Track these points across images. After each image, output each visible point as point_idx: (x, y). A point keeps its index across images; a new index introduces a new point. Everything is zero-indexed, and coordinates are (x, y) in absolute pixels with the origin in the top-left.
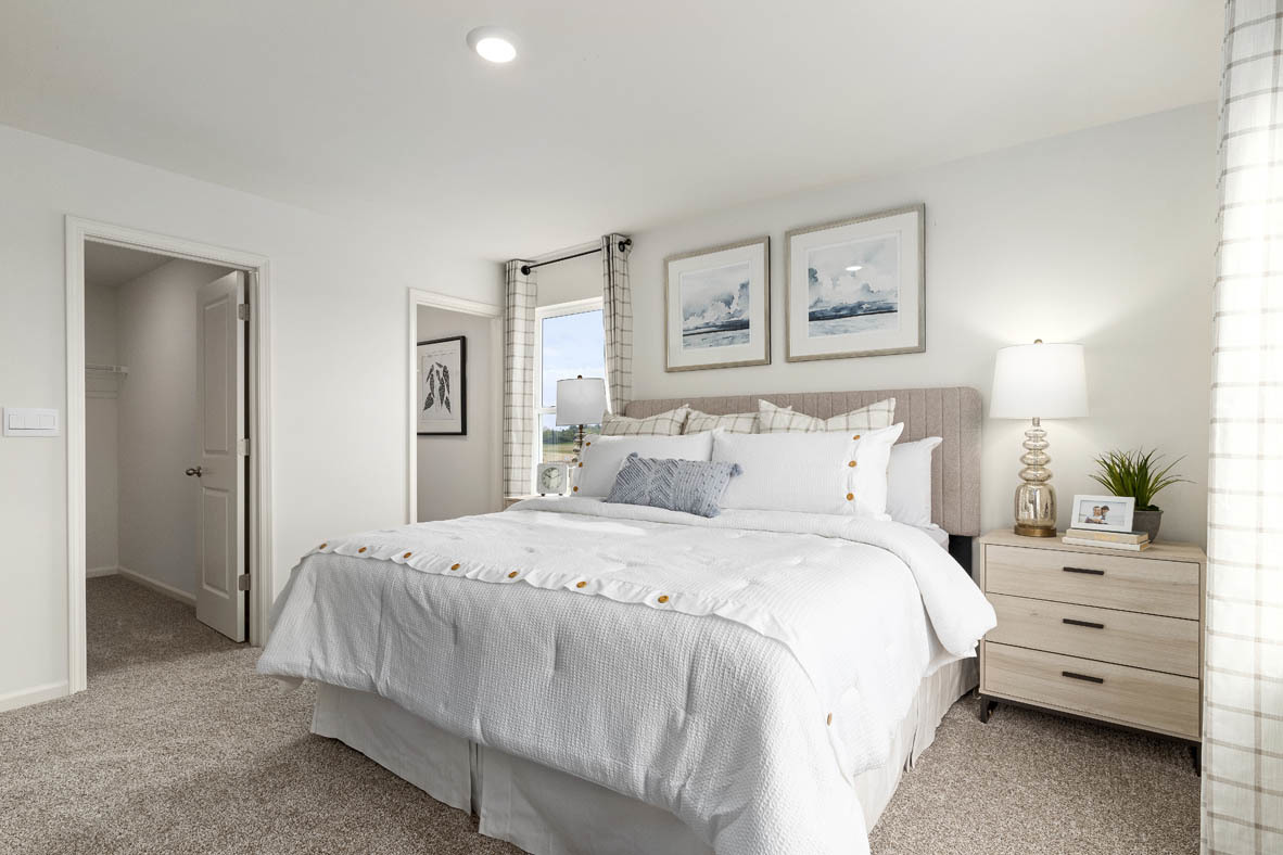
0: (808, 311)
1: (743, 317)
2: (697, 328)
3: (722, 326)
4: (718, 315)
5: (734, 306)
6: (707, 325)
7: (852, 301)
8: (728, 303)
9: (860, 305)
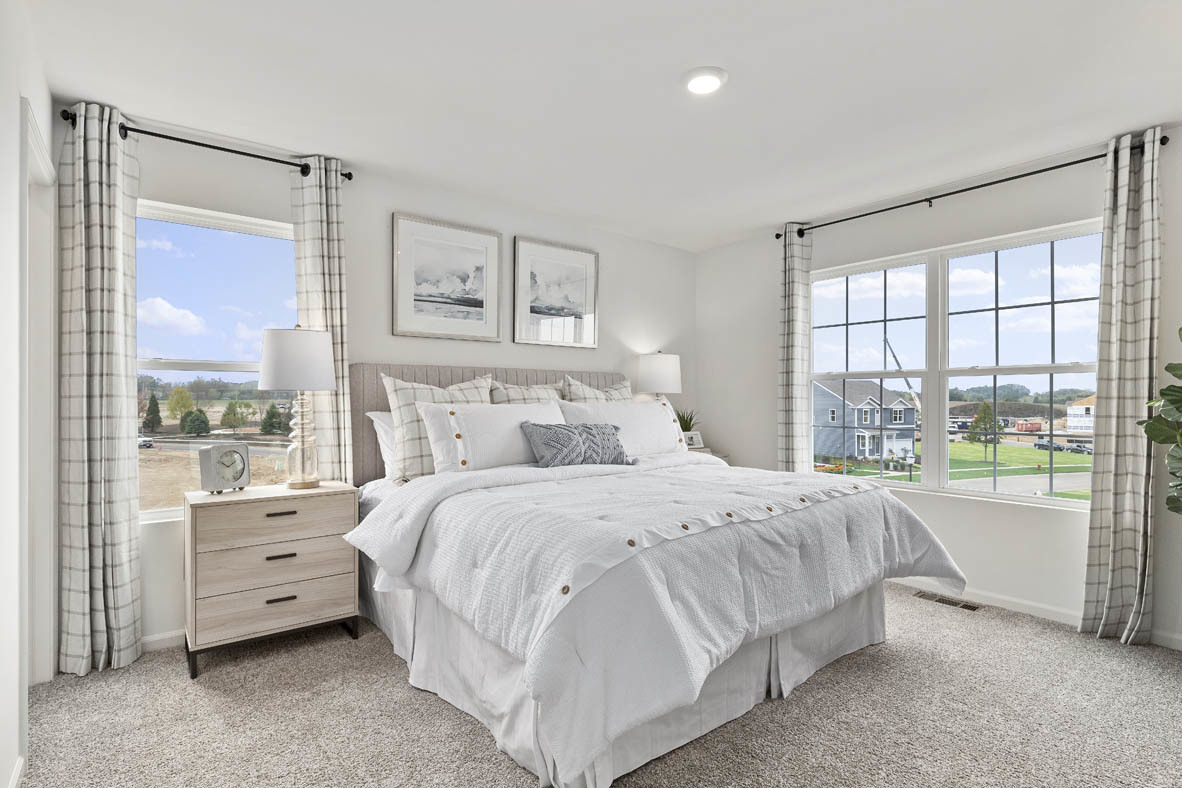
0: (530, 304)
1: (478, 296)
2: (430, 296)
3: (458, 300)
4: (455, 289)
5: (469, 285)
6: (442, 295)
7: (558, 305)
8: (464, 280)
9: (563, 309)
